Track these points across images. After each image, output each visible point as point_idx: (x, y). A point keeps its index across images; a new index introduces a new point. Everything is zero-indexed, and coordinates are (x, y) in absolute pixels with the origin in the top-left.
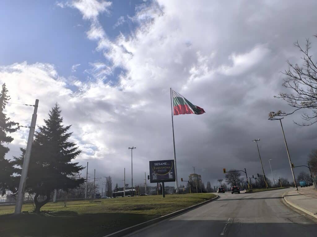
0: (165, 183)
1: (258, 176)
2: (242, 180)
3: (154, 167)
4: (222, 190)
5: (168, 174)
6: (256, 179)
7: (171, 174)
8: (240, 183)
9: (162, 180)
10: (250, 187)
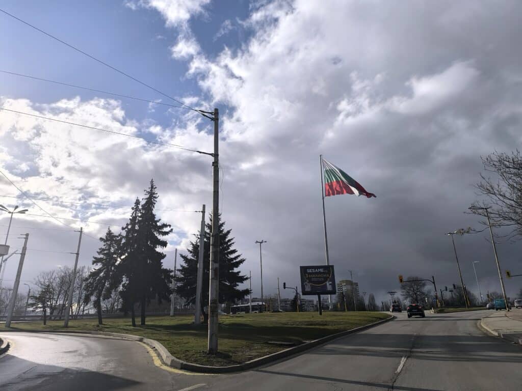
0: (321, 296)
1: (455, 288)
2: (428, 292)
3: (307, 274)
4: (397, 308)
5: (326, 284)
6: (451, 291)
7: (330, 284)
8: (424, 298)
9: (318, 291)
10: (440, 305)
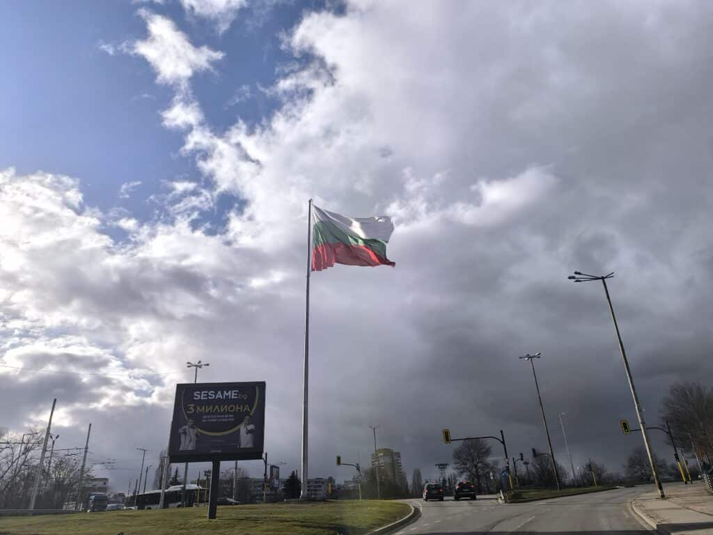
2: (494, 465)
3: (192, 406)
4: (435, 492)
5: (239, 430)
7: (249, 432)
8: (488, 473)
9: (214, 451)
10: (514, 484)
